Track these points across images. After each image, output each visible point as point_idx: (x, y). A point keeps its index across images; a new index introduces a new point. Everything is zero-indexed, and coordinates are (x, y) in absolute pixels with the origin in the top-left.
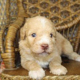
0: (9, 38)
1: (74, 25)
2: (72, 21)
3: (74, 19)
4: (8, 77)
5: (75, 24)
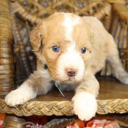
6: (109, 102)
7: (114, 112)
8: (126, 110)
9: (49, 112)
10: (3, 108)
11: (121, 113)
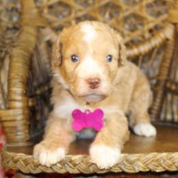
0: (16, 77)
1: (153, 49)
2: (149, 40)
3: (153, 36)
4: (24, 158)
5: (156, 47)
6: (140, 157)
7: (148, 170)
8: (164, 168)
9: (62, 168)
10: (8, 162)
11: (158, 171)
